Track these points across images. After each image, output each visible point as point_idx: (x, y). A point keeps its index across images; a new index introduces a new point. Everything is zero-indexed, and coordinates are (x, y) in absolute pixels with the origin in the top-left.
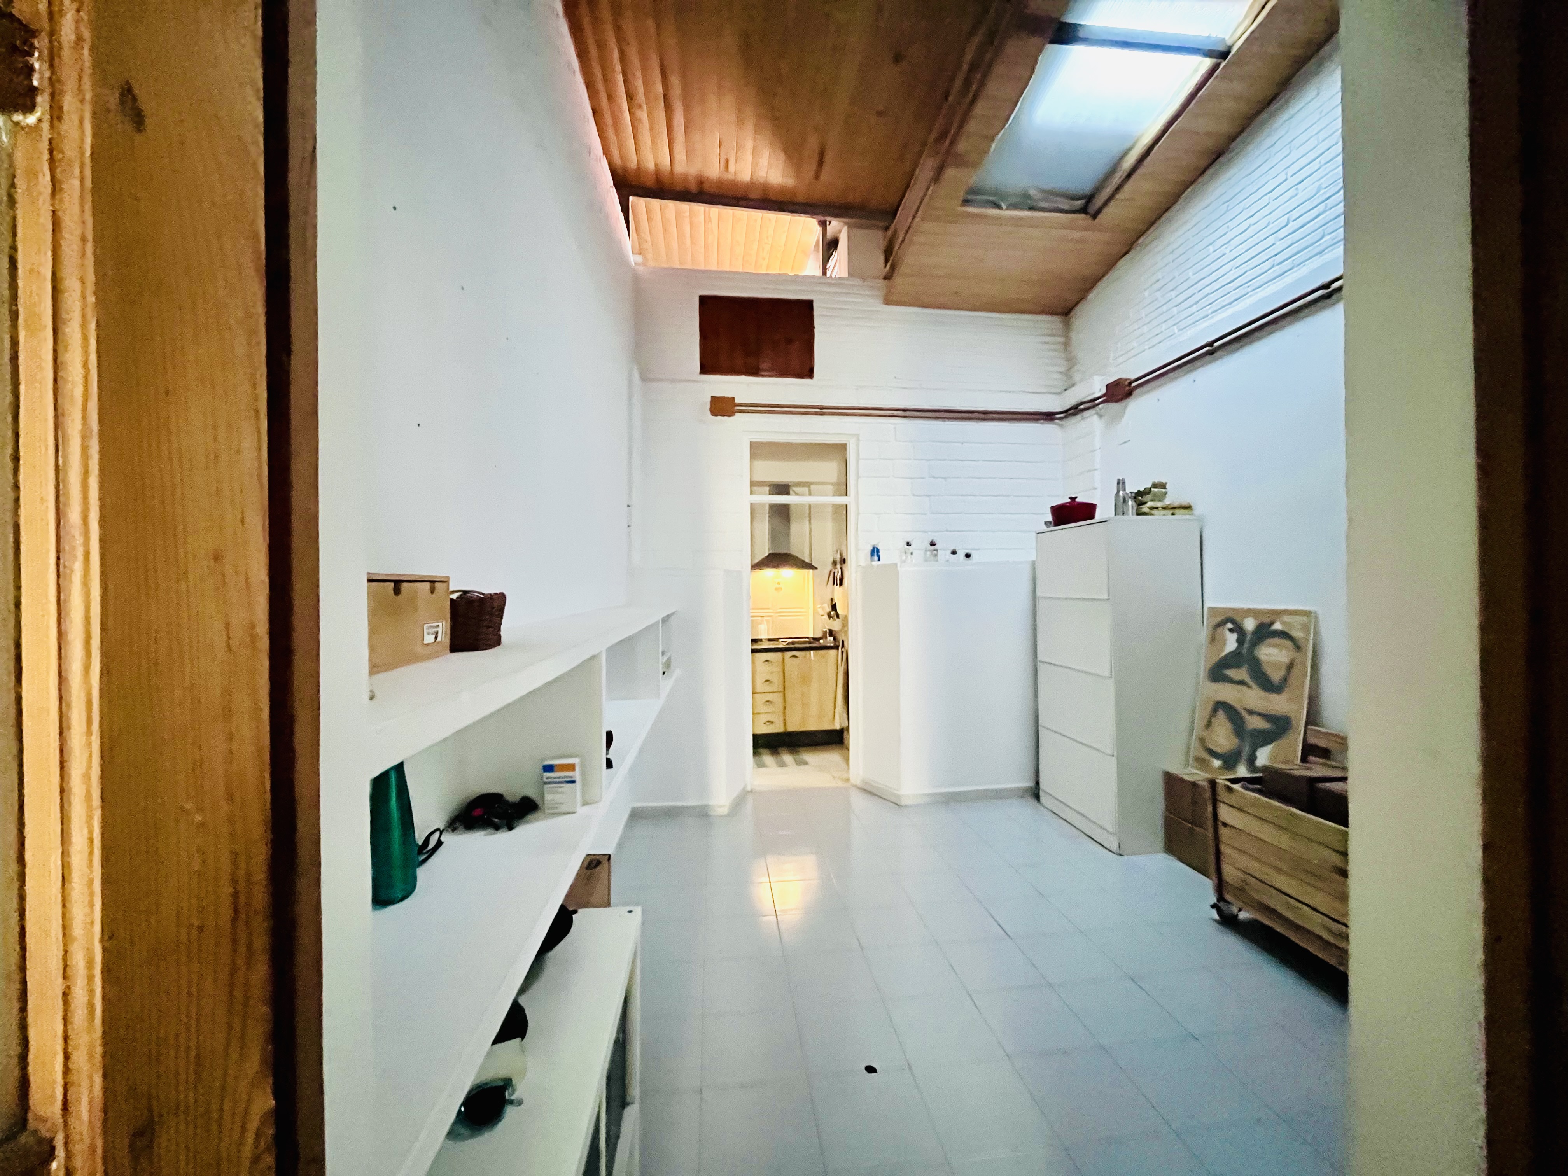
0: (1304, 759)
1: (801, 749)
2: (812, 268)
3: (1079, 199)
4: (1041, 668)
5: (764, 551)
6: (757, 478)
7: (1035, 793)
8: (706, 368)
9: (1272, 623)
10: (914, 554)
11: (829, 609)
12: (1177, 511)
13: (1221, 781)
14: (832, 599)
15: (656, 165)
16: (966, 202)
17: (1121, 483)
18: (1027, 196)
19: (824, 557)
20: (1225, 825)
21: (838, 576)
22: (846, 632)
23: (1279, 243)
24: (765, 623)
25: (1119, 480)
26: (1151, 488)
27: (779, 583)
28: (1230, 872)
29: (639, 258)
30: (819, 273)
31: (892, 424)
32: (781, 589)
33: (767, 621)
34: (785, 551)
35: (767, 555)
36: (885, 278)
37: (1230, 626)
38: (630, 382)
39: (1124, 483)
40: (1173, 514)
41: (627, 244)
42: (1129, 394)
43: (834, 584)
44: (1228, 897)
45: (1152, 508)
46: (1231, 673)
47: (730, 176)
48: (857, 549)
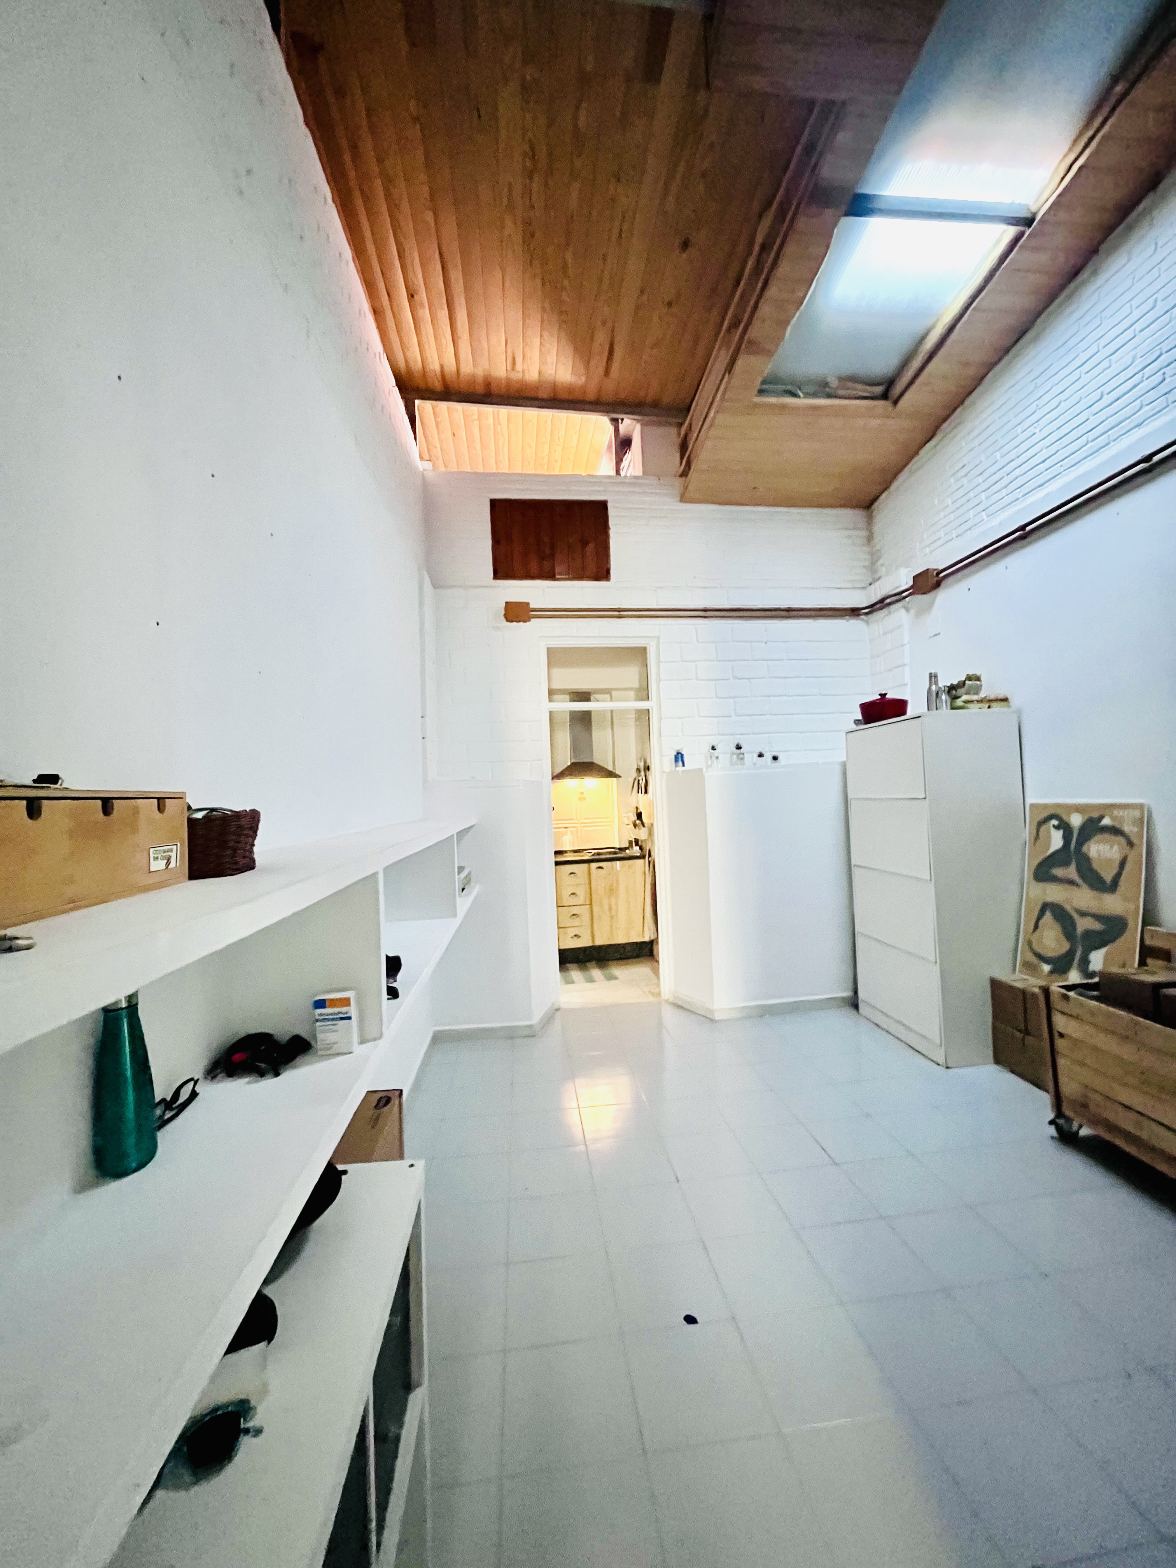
0: (1142, 963)
1: (610, 963)
2: (607, 467)
3: (878, 384)
4: (856, 872)
5: (566, 761)
6: (555, 686)
7: (854, 1003)
8: (498, 574)
9: (1101, 818)
10: (720, 758)
11: (635, 818)
12: (993, 704)
13: (1055, 988)
14: (637, 808)
15: (442, 367)
16: (761, 392)
17: (933, 677)
18: (826, 384)
19: (627, 766)
20: (1061, 1035)
21: (643, 783)
22: (653, 842)
23: (1092, 418)
24: (569, 833)
25: (931, 674)
26: (965, 681)
27: (582, 793)
28: (1069, 1087)
29: (428, 465)
30: (613, 473)
31: (692, 625)
32: (585, 799)
33: (572, 832)
34: (589, 760)
35: (569, 764)
36: (681, 476)
37: (1055, 822)
38: (421, 587)
39: (936, 676)
40: (989, 707)
41: (414, 450)
42: (938, 585)
43: (638, 792)
44: (1068, 1112)
45: (966, 702)
46: (1058, 872)
47: (516, 376)
48: (661, 756)
